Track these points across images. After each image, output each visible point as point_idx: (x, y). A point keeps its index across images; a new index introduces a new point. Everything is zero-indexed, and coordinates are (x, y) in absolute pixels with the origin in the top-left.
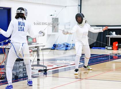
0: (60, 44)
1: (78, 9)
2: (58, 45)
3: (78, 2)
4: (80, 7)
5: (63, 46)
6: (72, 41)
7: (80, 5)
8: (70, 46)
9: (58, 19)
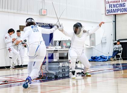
0: (98, 56)
1: (113, 25)
2: (96, 57)
3: (113, 18)
4: (114, 23)
5: (100, 58)
6: (109, 53)
7: (114, 21)
8: (107, 58)
9: (95, 33)
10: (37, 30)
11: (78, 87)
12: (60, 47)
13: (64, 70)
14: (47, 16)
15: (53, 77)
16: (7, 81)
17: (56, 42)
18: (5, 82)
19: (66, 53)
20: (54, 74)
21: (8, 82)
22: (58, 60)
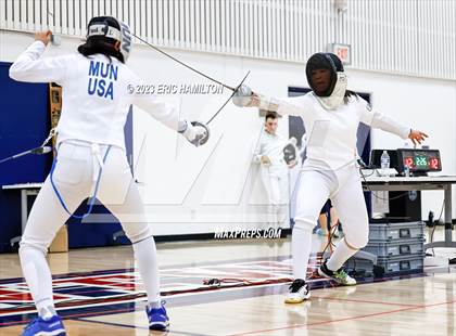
10: (106, 88)
11: (452, 308)
12: (394, 171)
13: (404, 250)
14: (352, 66)
15: (369, 271)
16: (218, 281)
17: (379, 153)
18: (212, 282)
19: (414, 191)
20: (371, 262)
21: (222, 284)
22: (387, 215)
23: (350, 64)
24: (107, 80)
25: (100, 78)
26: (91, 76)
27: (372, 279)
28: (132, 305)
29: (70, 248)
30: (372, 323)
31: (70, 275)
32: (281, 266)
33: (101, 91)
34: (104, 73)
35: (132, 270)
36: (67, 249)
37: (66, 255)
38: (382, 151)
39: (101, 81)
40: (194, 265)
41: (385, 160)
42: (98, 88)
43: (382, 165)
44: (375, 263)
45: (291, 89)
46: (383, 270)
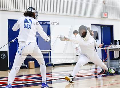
10: (29, 26)
22: (118, 57)
23: (108, 17)
24: (29, 24)
25: (27, 23)
26: (25, 23)
27: (115, 74)
28: (51, 82)
29: (35, 67)
30: (115, 86)
31: (35, 74)
32: (90, 71)
33: (27, 27)
34: (28, 22)
35: (51, 73)
36: (34, 68)
37: (34, 69)
38: (117, 40)
39: (27, 24)
40: (67, 71)
41: (118, 43)
42: (26, 26)
43: (117, 44)
44: (116, 70)
45: (92, 25)
46: (118, 72)
